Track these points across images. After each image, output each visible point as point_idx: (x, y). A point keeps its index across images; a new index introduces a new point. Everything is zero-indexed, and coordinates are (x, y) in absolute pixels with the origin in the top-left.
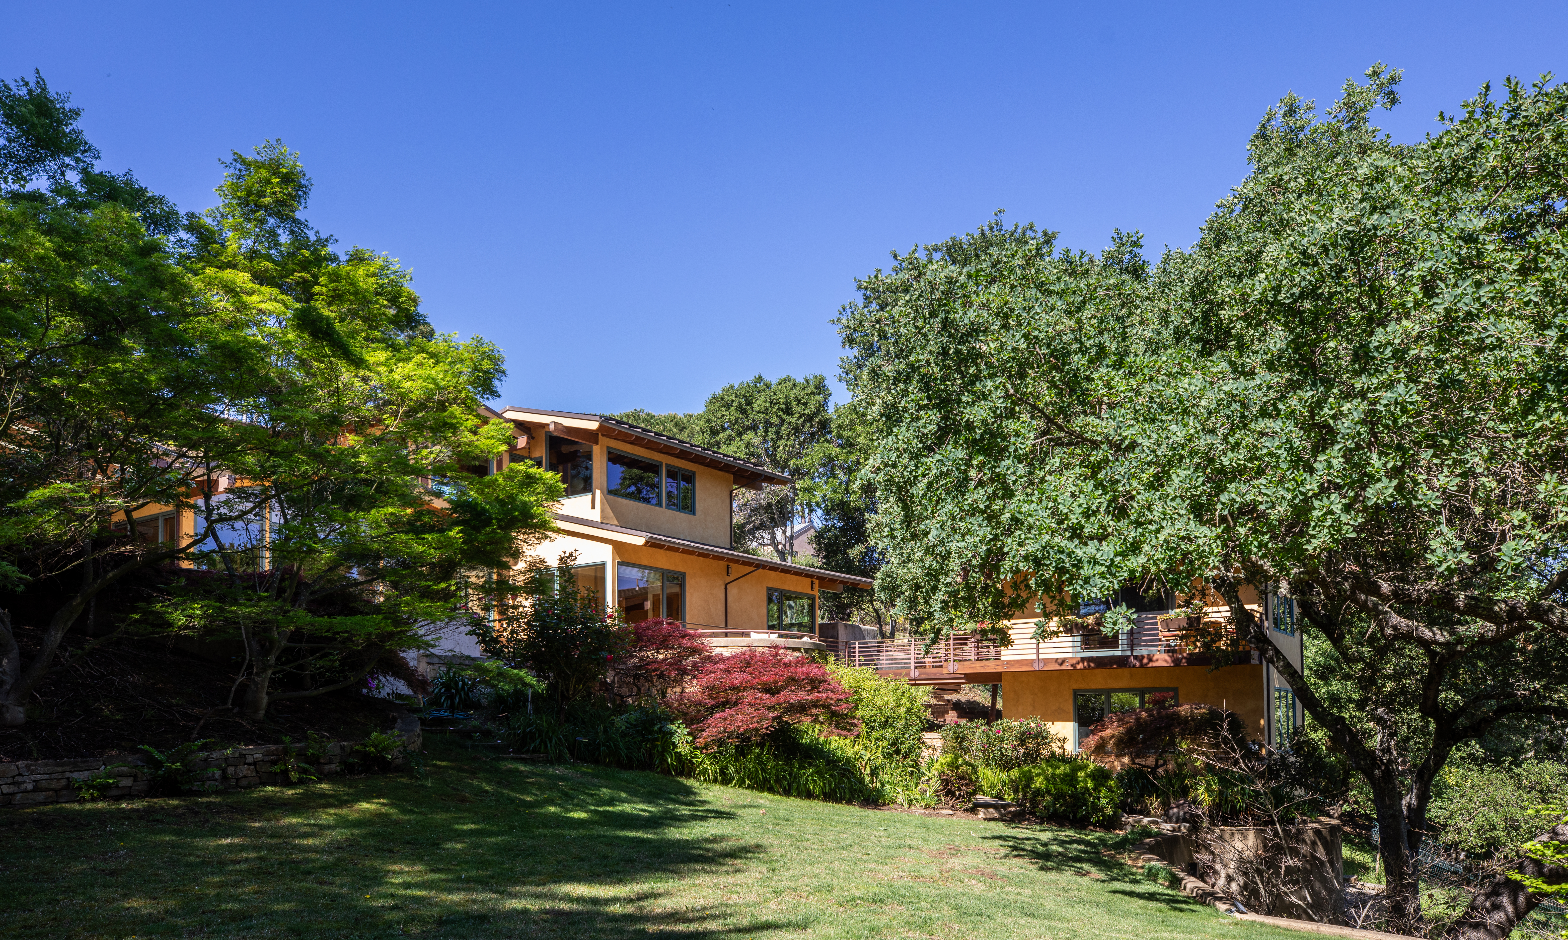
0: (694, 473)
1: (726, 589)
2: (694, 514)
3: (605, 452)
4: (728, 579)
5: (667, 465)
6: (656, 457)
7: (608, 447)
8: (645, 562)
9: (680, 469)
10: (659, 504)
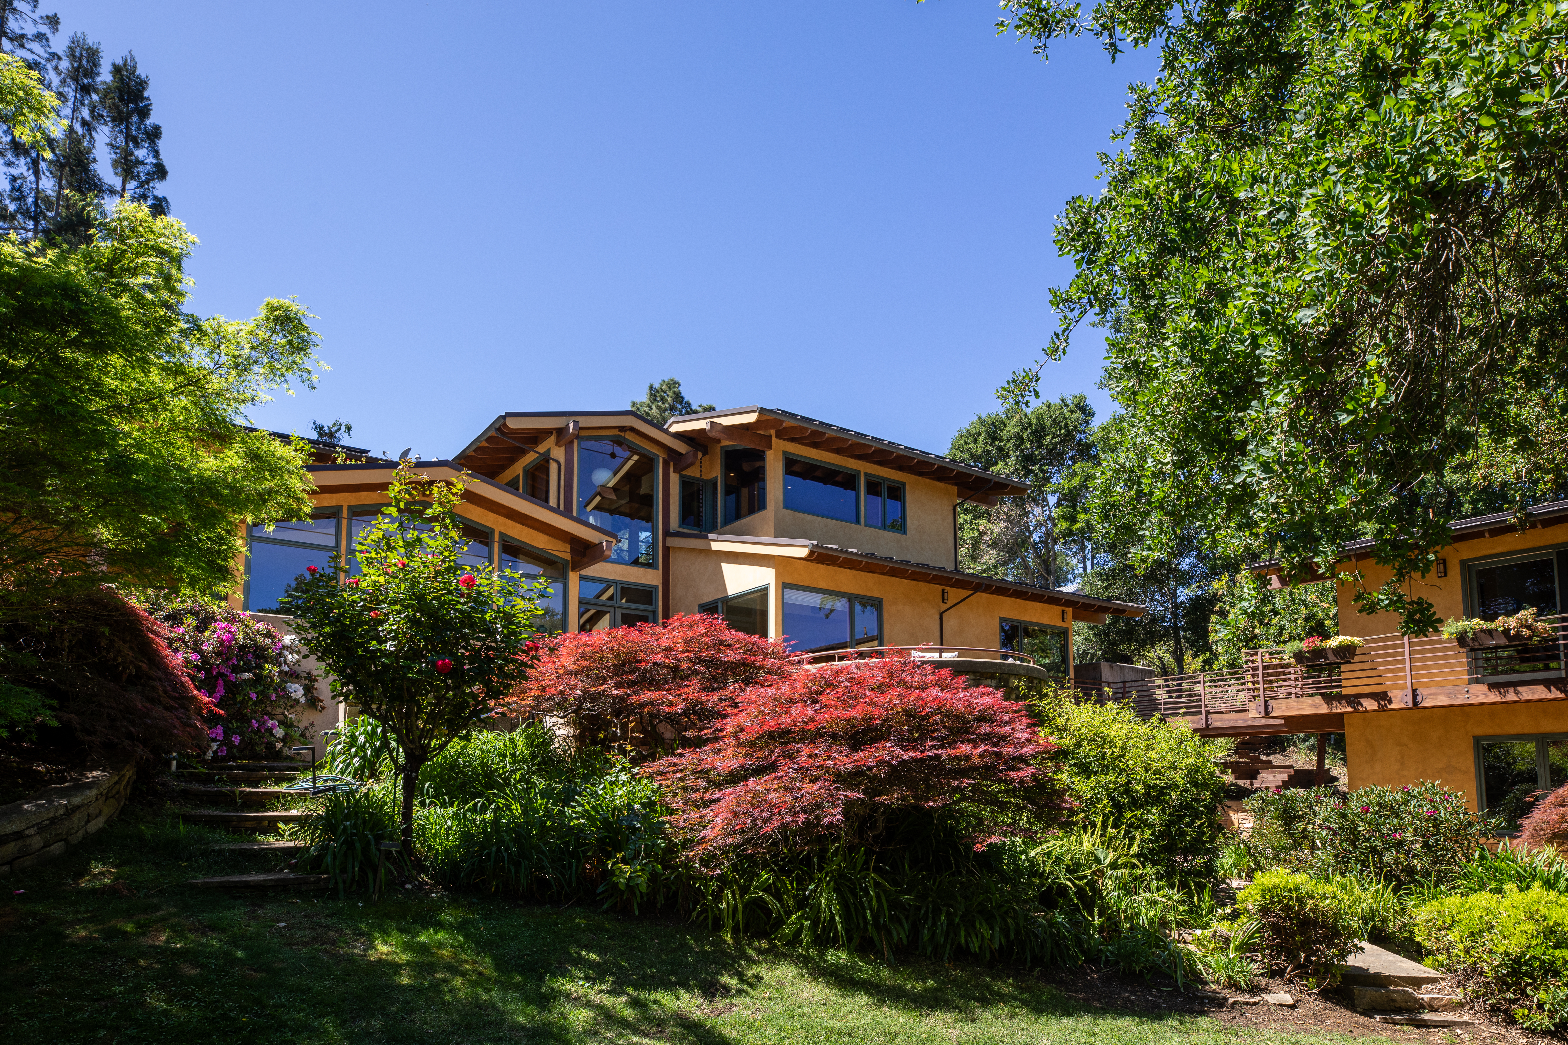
0: (904, 484)
1: (941, 619)
2: (905, 533)
3: (781, 458)
4: (944, 607)
5: (866, 474)
6: (852, 464)
7: (784, 452)
8: (823, 585)
9: (885, 479)
10: (858, 522)
